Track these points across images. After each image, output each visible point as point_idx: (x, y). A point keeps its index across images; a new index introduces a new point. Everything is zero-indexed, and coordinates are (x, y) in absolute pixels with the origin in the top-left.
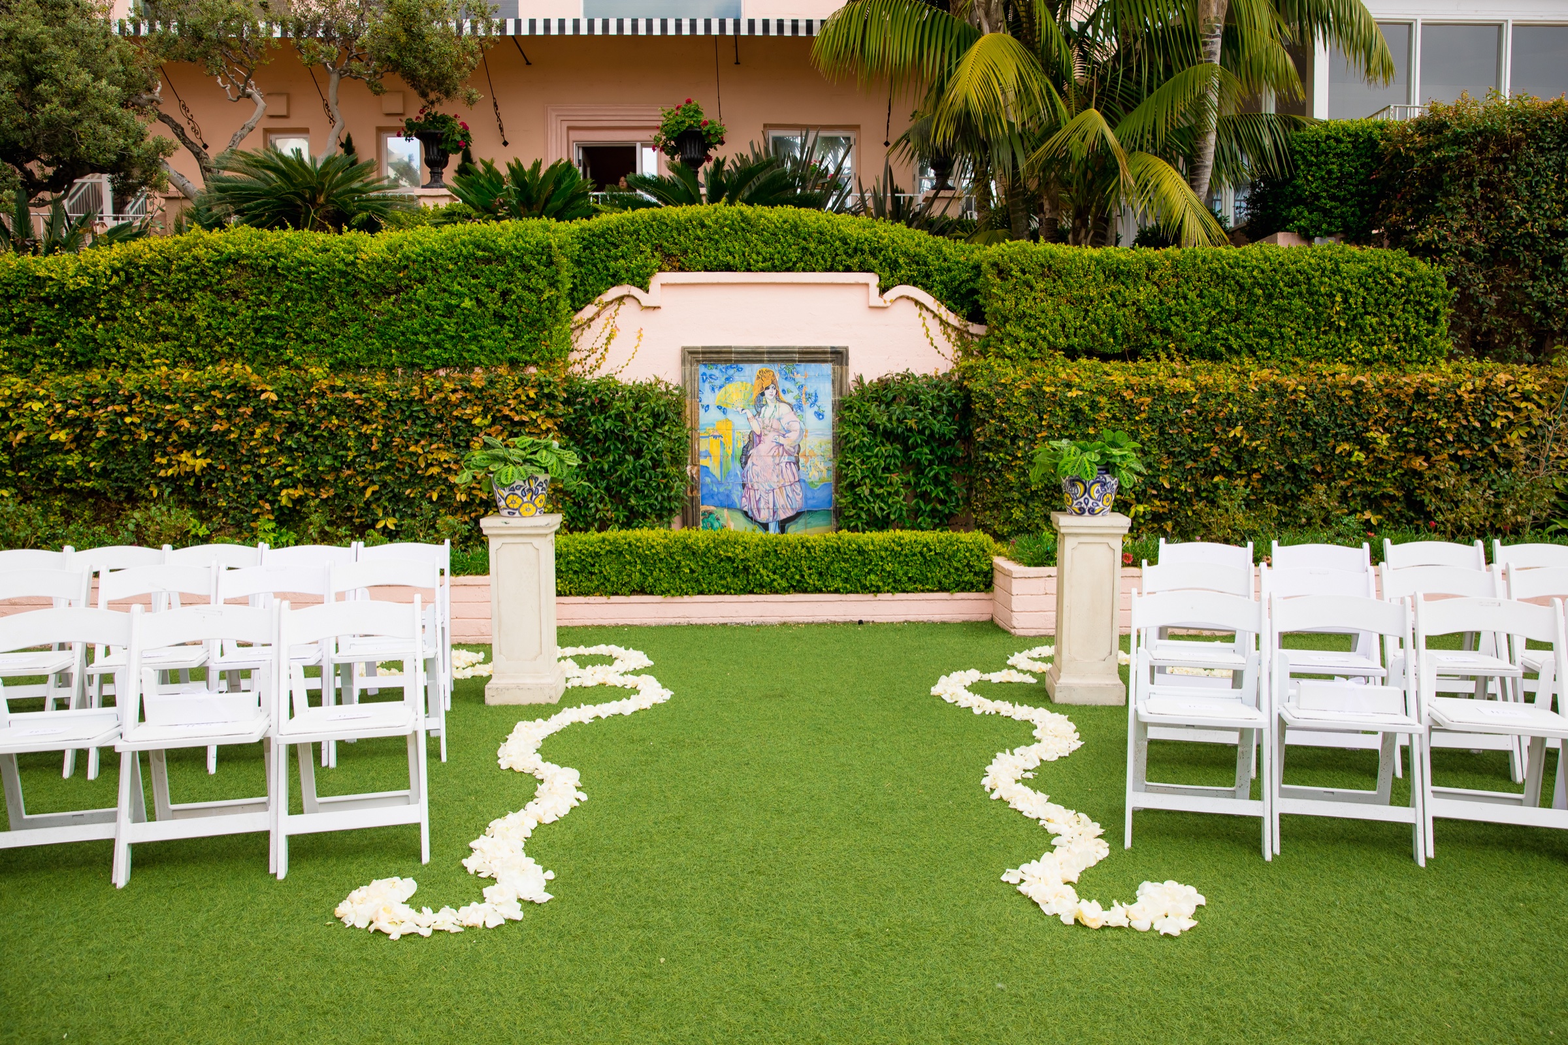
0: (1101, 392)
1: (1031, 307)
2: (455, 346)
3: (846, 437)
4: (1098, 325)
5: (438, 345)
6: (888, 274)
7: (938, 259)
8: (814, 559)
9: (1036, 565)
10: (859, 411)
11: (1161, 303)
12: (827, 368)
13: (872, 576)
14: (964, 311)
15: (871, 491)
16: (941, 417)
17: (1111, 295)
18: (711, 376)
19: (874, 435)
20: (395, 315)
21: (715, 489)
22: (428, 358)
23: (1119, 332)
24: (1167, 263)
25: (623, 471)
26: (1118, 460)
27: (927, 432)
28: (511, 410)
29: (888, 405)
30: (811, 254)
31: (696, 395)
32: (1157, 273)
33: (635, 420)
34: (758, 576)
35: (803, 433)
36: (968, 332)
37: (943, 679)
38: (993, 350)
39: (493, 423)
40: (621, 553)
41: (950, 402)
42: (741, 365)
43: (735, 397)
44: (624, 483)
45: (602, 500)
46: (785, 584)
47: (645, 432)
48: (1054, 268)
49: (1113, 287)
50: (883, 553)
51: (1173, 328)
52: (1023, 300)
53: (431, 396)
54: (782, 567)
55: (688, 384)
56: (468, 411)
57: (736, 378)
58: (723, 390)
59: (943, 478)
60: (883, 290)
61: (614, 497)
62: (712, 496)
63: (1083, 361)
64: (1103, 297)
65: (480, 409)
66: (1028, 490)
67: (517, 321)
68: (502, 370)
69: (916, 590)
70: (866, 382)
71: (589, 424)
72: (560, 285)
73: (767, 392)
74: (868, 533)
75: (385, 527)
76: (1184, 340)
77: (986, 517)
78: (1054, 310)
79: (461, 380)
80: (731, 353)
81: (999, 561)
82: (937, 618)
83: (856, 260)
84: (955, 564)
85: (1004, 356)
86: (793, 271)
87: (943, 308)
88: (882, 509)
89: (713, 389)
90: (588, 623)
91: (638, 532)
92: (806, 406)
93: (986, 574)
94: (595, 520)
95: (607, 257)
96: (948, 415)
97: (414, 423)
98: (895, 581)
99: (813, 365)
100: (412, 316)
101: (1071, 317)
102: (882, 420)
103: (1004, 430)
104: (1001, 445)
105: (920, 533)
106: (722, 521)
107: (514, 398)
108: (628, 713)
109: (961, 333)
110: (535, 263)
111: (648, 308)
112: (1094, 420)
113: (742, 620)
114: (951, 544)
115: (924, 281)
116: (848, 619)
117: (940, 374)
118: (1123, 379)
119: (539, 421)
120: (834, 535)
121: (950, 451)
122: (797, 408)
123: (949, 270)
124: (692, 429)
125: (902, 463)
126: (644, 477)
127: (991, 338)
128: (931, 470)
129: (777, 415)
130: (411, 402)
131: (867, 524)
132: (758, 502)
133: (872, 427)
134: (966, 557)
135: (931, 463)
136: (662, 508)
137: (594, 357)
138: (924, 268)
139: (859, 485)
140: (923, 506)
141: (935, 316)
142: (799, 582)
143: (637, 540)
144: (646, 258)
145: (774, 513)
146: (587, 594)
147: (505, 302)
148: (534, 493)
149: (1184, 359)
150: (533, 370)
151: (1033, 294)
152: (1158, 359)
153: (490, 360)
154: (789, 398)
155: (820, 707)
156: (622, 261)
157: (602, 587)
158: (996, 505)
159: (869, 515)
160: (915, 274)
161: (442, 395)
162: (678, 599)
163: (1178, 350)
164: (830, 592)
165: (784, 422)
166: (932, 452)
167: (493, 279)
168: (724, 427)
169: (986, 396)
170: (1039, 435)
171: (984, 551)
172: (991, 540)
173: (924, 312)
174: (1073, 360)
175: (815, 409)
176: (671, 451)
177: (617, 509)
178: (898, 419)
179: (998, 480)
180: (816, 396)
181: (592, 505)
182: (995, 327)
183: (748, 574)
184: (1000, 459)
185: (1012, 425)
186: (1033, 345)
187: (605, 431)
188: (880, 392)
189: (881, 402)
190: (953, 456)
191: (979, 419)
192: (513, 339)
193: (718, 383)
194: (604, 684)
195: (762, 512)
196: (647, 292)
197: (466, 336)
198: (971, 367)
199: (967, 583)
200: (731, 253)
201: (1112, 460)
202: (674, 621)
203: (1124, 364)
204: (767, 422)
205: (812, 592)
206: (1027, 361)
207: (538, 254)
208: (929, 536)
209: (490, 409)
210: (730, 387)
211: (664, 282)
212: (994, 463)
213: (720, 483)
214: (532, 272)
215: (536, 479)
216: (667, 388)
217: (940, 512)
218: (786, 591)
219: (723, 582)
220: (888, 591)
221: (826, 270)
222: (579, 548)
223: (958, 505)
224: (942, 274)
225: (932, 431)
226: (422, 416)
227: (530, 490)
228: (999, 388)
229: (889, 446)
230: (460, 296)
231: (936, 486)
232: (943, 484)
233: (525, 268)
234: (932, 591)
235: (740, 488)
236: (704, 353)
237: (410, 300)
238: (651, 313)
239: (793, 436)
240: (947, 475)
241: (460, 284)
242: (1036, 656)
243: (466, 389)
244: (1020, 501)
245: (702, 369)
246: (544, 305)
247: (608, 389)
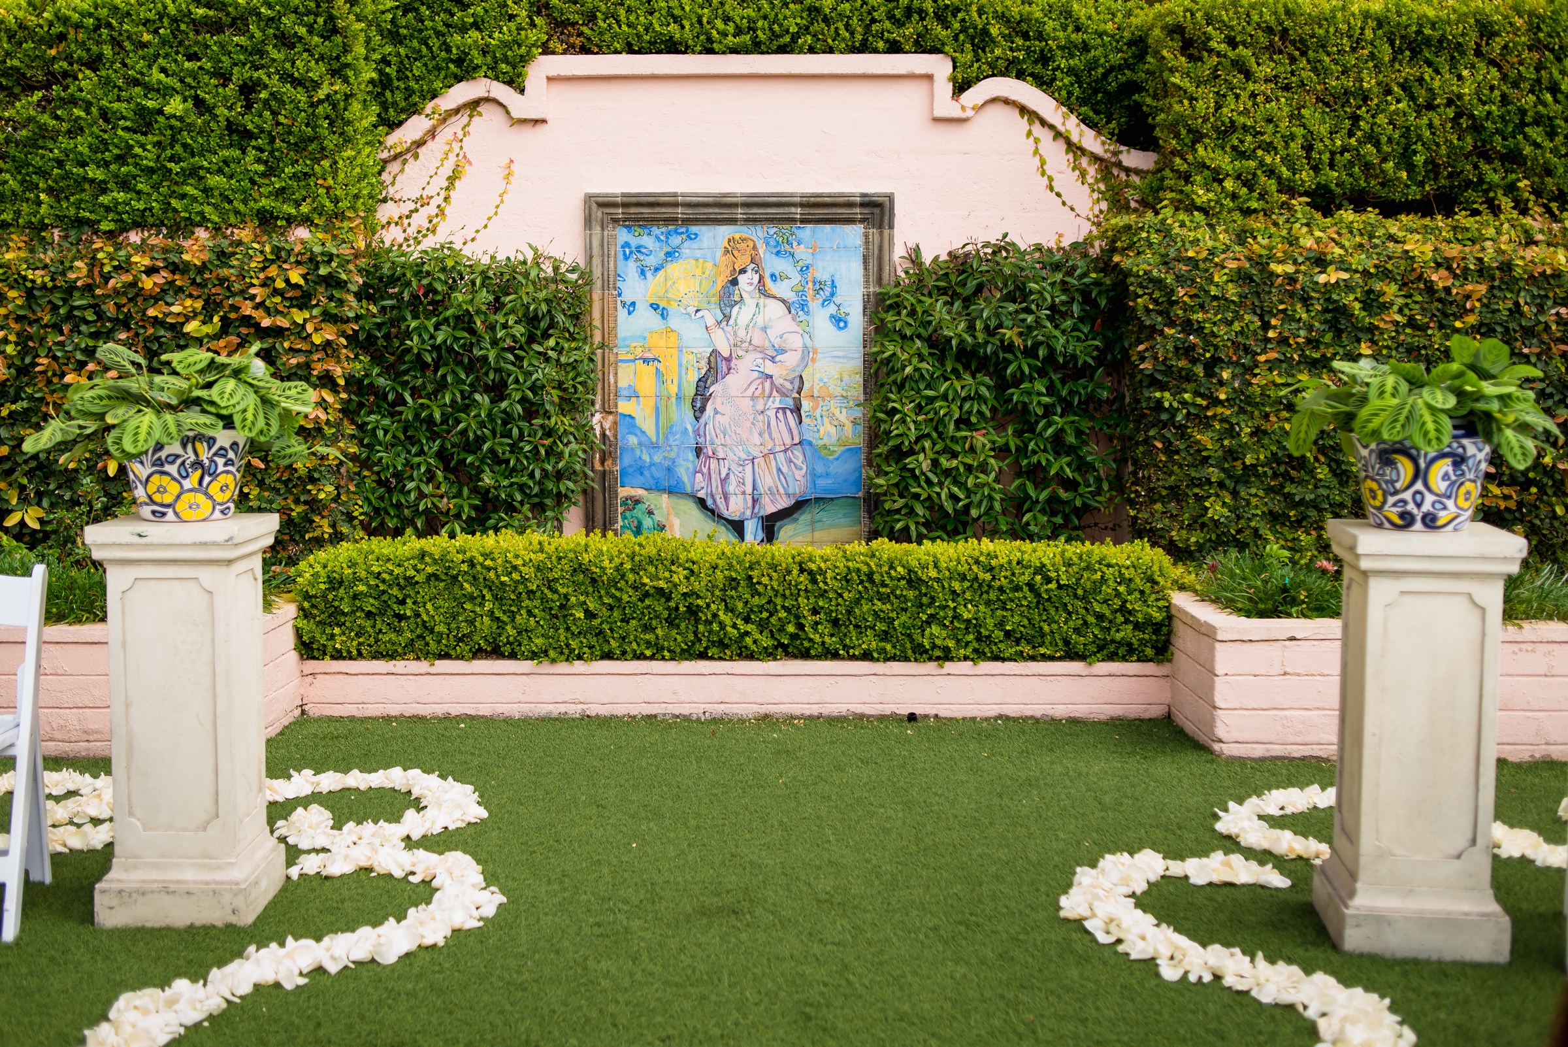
0: (1385, 274)
1: (1245, 112)
2: (156, 187)
3: (888, 361)
4: (1377, 144)
5: (124, 184)
6: (970, 56)
7: (1064, 28)
8: (823, 594)
9: (1262, 614)
10: (912, 313)
11: (1504, 98)
12: (854, 234)
13: (935, 629)
14: (1113, 125)
15: (935, 463)
16: (1068, 324)
17: (1404, 87)
18: (639, 249)
19: (942, 360)
20: (42, 127)
21: (646, 458)
22: (108, 209)
23: (1419, 159)
24: (1519, 22)
25: (468, 422)
26: (1495, 406)
27: (1042, 352)
28: (256, 307)
29: (967, 301)
30: (826, 20)
31: (610, 283)
32: (1498, 44)
33: (492, 328)
34: (715, 627)
35: (809, 355)
36: (1119, 165)
37: (1084, 876)
38: (1170, 195)
39: (224, 330)
40: (455, 578)
41: (1085, 293)
42: (694, 229)
43: (682, 287)
44: (472, 446)
45: (430, 477)
46: (766, 642)
47: (511, 350)
48: (1292, 35)
49: (1408, 72)
50: (956, 586)
51: (1527, 150)
52: (1230, 98)
53: (106, 278)
54: (761, 608)
55: (596, 261)
56: (176, 309)
57: (685, 251)
58: (661, 273)
59: (1071, 439)
60: (961, 87)
61: (454, 471)
62: (640, 470)
63: (1348, 215)
64: (1389, 92)
65: (199, 305)
66: (1238, 464)
67: (272, 140)
68: (245, 234)
69: (1020, 657)
70: (927, 259)
71: (408, 335)
72: (350, 73)
73: (742, 279)
74: (927, 543)
75: (22, 523)
76: (1549, 172)
77: (1157, 514)
78: (1291, 117)
79: (165, 250)
80: (676, 205)
81: (1180, 600)
82: (1061, 711)
83: (909, 30)
84: (1097, 607)
85: (1192, 207)
86: (791, 52)
87: (1073, 120)
88: (953, 497)
89: (643, 273)
90: (394, 711)
91: (489, 541)
92: (814, 305)
93: (1157, 627)
94: (417, 513)
95: (448, 26)
96: (1081, 319)
97: (76, 330)
98: (979, 639)
99: (828, 228)
100: (76, 130)
101: (1324, 130)
102: (955, 330)
103: (1193, 347)
104: (1188, 377)
105: (1027, 546)
106: (658, 517)
107: (263, 285)
108: (389, 957)
109: (1106, 167)
110: (302, 31)
111: (523, 122)
112: (1372, 329)
113: (685, 710)
114: (1088, 568)
115: (1038, 69)
116: (887, 710)
117: (1066, 243)
118: (1428, 248)
119: (310, 328)
120: (862, 548)
121: (1084, 388)
122: (796, 307)
123: (1085, 47)
124: (602, 346)
125: (993, 410)
126: (509, 436)
127: (1167, 173)
128: (1049, 424)
129: (760, 320)
130: (71, 289)
131: (926, 524)
132: (724, 481)
133: (938, 345)
134: (1118, 594)
135: (1048, 411)
136: (543, 493)
137: (425, 212)
138: (1038, 45)
139: (911, 452)
140: (1031, 491)
141: (1058, 134)
142: (794, 637)
143: (486, 556)
144: (520, 29)
145: (755, 501)
146: (391, 656)
147: (248, 107)
148: (207, 471)
149: (1549, 211)
150: (302, 233)
151: (1251, 86)
152: (1495, 210)
153: (223, 214)
154: (783, 289)
155: (816, 949)
156: (474, 34)
157: (419, 644)
158: (1175, 493)
159: (930, 508)
160: (1021, 55)
161: (128, 278)
162: (562, 667)
163: (1537, 193)
164: (853, 658)
165: (773, 334)
166: (1051, 390)
167: (226, 62)
168: (662, 343)
169: (1159, 283)
170: (1262, 358)
171: (1154, 582)
172: (1166, 560)
173: (1037, 129)
174: (1327, 213)
175: (832, 309)
176: (560, 386)
177: (459, 495)
178: (987, 328)
179: (1181, 445)
180: (833, 286)
181: (411, 485)
182: (1174, 153)
183: (697, 621)
184: (1184, 403)
185: (1208, 339)
186: (1249, 185)
187: (436, 348)
188: (953, 278)
189: (955, 296)
190: (1091, 397)
191: (1142, 327)
192: (263, 175)
193: (652, 261)
194: (369, 870)
195: (732, 499)
196: (522, 91)
197: (175, 168)
198: (1128, 228)
199: (1119, 644)
200: (676, 19)
201: (1481, 406)
202: (555, 710)
203: (1427, 221)
204: (741, 333)
205: (818, 657)
206: (1237, 216)
207: (309, 12)
208: (1045, 552)
209: (219, 305)
210: (674, 269)
211: (552, 73)
212: (1173, 412)
213: (654, 446)
214: (299, 48)
215: (211, 441)
216: (556, 269)
217: (1065, 503)
218: (769, 654)
219: (649, 637)
220: (966, 658)
221: (854, 50)
222: (376, 569)
223: (1099, 491)
224: (1072, 56)
225: (1052, 350)
226: (90, 316)
227: (198, 464)
228: (1183, 268)
229: (968, 379)
230: (165, 92)
231: (1057, 454)
232: (1071, 450)
233: (286, 41)
234: (1051, 658)
235: (691, 456)
236: (625, 205)
237: (73, 101)
238: (529, 133)
239: (790, 360)
240: (1079, 433)
241: (163, 70)
242: (1274, 811)
243: (174, 268)
244: (1221, 485)
245: (623, 235)
246: (320, 110)
247: (443, 269)
